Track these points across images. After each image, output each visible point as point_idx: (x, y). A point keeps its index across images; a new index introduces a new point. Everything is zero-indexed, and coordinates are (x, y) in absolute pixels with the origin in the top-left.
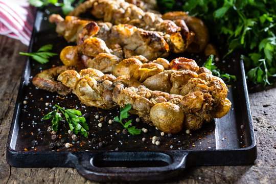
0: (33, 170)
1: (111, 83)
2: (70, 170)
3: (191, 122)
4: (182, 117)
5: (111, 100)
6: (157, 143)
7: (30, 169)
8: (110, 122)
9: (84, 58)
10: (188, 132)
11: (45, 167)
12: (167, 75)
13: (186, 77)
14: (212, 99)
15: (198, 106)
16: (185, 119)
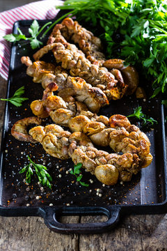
0: (15, 218)
1: (67, 139)
2: (40, 219)
3: (124, 178)
4: (117, 175)
5: (67, 154)
6: (100, 195)
7: (12, 218)
8: (67, 172)
9: (48, 109)
10: (121, 183)
11: (23, 216)
12: (107, 133)
13: (121, 136)
14: (138, 159)
15: (129, 165)
16: (119, 176)
